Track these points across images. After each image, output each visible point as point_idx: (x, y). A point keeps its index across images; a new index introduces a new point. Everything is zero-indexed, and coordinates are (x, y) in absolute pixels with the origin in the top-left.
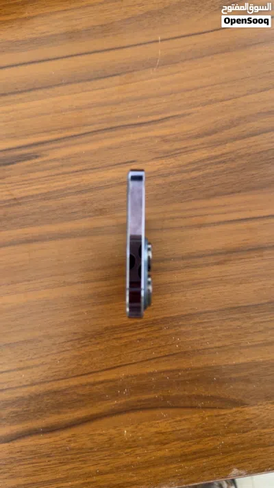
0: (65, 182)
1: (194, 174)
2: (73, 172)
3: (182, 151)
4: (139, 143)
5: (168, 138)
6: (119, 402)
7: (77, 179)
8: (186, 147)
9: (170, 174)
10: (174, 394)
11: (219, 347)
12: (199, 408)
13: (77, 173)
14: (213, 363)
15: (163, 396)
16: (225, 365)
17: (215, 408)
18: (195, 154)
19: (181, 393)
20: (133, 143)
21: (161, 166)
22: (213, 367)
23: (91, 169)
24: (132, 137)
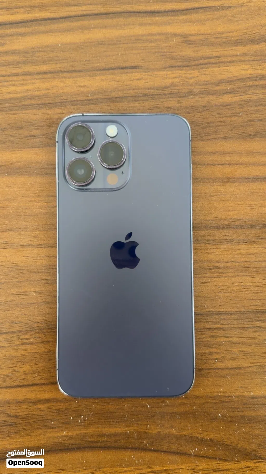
0: (25, 88)
1: (227, 99)
2: (39, 73)
3: (212, 60)
4: (147, 41)
5: (192, 38)
6: (70, 434)
7: (44, 85)
8: (219, 57)
9: (189, 93)
10: (155, 432)
11: (231, 369)
12: (190, 455)
13: (45, 76)
14: (221, 391)
15: (139, 433)
16: (238, 397)
17: (215, 458)
18: (232, 68)
19: (166, 431)
20: (137, 39)
21: (177, 80)
22: (220, 397)
23: (68, 72)
24: (138, 31)
